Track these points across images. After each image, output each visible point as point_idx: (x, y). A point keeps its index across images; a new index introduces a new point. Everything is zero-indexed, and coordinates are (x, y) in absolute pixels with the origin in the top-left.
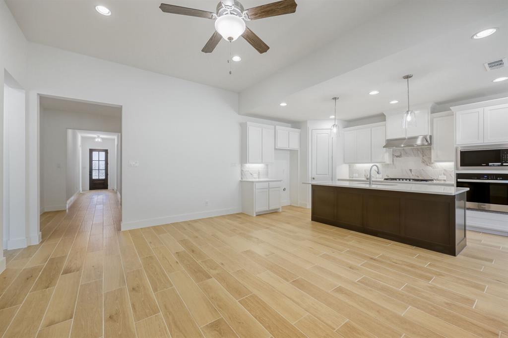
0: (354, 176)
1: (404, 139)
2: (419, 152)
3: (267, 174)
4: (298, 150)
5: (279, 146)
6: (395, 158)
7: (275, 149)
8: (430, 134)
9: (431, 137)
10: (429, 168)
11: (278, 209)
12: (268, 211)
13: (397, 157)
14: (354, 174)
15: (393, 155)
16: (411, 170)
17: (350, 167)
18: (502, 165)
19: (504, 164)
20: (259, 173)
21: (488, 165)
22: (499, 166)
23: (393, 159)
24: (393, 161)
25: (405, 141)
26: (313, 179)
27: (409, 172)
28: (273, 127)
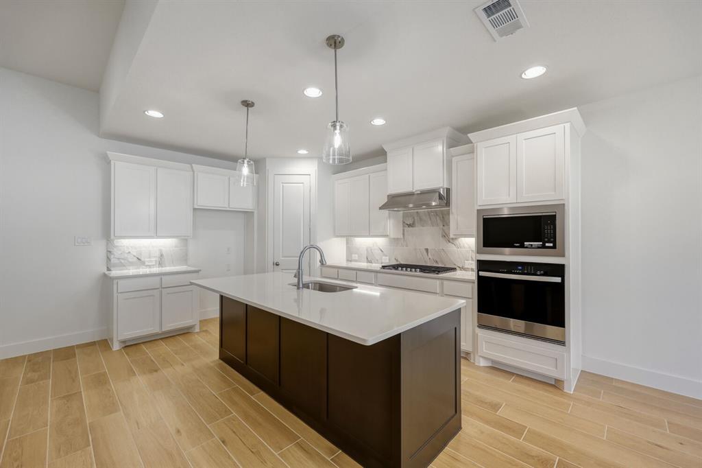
0: (353, 258)
1: (411, 194)
2: (438, 218)
3: (184, 259)
4: (253, 212)
5: (202, 202)
6: (407, 229)
7: (195, 209)
8: (445, 186)
9: (448, 191)
10: (452, 248)
11: (192, 327)
12: (157, 334)
13: (409, 226)
14: (353, 255)
15: (404, 222)
16: (427, 250)
17: (347, 243)
18: (544, 247)
19: (547, 245)
20: (162, 255)
21: (522, 246)
22: (539, 248)
23: (404, 230)
24: (403, 234)
25: (415, 197)
26: (277, 265)
27: (425, 252)
28: (189, 165)
